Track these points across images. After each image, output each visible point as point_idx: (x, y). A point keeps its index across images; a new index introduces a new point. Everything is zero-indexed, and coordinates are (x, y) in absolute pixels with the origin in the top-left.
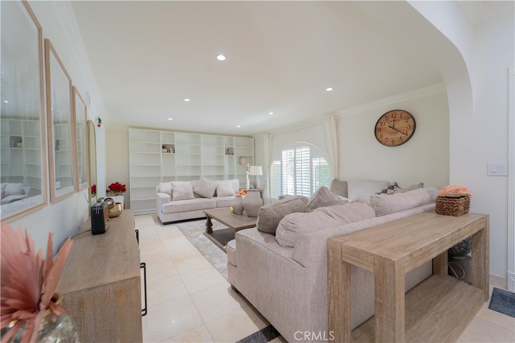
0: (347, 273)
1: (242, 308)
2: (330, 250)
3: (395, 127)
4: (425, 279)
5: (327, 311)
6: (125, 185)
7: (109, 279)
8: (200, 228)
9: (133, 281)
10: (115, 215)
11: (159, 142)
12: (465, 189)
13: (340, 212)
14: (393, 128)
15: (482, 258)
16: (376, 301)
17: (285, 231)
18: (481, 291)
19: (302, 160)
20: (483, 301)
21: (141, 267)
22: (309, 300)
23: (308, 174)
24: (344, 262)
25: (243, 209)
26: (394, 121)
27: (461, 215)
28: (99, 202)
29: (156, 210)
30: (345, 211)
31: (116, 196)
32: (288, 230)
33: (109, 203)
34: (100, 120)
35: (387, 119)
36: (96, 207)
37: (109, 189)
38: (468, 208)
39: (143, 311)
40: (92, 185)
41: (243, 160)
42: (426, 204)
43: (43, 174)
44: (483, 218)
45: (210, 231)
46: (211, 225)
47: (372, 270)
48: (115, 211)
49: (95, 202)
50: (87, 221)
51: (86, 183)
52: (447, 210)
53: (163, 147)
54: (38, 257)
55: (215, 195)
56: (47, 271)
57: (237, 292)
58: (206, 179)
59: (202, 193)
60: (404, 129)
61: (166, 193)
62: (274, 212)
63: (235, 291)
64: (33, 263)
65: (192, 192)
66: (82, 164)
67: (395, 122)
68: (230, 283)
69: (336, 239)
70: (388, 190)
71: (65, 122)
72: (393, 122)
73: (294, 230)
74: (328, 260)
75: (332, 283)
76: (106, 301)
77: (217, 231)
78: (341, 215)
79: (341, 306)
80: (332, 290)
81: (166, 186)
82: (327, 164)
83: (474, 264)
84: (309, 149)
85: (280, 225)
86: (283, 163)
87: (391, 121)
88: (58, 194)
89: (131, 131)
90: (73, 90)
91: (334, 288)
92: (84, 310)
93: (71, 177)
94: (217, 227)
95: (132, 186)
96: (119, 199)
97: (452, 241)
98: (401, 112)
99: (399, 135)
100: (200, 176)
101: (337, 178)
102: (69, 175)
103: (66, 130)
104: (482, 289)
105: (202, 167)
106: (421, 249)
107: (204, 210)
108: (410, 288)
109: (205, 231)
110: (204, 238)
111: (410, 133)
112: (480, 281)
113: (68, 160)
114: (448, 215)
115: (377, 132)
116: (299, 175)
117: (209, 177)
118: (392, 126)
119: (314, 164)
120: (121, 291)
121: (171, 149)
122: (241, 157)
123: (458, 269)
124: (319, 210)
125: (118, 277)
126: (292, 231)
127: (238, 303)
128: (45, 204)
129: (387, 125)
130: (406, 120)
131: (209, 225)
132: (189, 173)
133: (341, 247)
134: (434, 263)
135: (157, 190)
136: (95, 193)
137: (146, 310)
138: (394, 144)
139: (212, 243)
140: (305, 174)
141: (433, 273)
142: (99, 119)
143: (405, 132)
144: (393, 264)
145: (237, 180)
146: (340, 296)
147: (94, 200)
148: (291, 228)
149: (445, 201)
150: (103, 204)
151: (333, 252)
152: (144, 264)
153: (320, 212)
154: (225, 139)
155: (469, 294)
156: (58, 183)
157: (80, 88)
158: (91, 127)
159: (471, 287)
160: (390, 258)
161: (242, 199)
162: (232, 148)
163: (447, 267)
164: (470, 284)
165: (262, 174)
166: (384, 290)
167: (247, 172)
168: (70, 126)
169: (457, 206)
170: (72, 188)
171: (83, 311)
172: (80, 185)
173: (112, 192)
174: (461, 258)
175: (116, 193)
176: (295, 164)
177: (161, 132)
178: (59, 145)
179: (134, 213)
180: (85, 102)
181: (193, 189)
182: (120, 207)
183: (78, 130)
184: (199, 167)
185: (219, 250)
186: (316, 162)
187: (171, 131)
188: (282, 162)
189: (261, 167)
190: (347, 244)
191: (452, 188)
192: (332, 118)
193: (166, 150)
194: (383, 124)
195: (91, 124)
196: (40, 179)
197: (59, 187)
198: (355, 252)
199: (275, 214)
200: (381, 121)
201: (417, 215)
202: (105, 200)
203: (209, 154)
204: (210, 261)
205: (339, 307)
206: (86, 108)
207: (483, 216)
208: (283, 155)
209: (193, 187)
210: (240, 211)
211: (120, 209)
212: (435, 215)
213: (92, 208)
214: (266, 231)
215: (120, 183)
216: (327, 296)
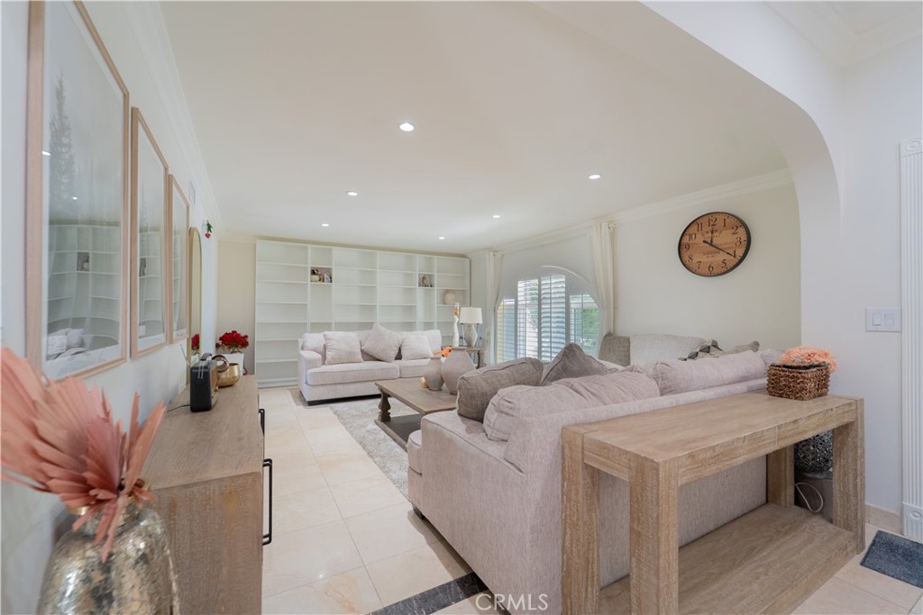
0: (594, 485)
1: (429, 544)
2: (567, 446)
3: (714, 243)
4: (752, 511)
5: (560, 548)
6: (246, 337)
7: (214, 474)
8: (370, 413)
9: (250, 479)
10: (228, 383)
11: (306, 263)
12: (826, 355)
13: (596, 386)
14: (711, 245)
15: (851, 475)
16: (631, 529)
17: (496, 415)
18: (848, 534)
19: (551, 298)
20: (852, 552)
21: (264, 465)
22: (529, 526)
23: (562, 322)
24: (587, 467)
25: (442, 381)
26: (712, 233)
27: (810, 398)
28: (203, 359)
29: (296, 381)
30: (603, 386)
31: (231, 353)
32: (502, 412)
33: (220, 363)
34: (209, 227)
35: (700, 227)
36: (198, 368)
37: (220, 342)
38: (826, 386)
39: (265, 537)
40: (193, 335)
41: (450, 297)
42: (756, 378)
43: (121, 315)
44: (850, 404)
45: (385, 417)
46: (389, 407)
47: (627, 479)
48: (228, 376)
49: (197, 361)
50: (182, 393)
51: (184, 331)
52: (786, 389)
53: (313, 272)
54: (118, 427)
55: (399, 357)
56: (132, 444)
57: (423, 518)
58: (383, 329)
59: (376, 352)
60: (729, 246)
61: (315, 350)
62: (484, 384)
63: (421, 517)
64: (112, 434)
65: (359, 350)
66: (178, 300)
67: (715, 234)
68: (412, 503)
69: (576, 429)
70: (701, 354)
71: (156, 229)
72: (710, 234)
73: (510, 412)
74: (563, 463)
75: (569, 500)
76: (208, 507)
77: (398, 417)
78: (596, 392)
79: (581, 538)
80: (568, 513)
81: (314, 339)
82: (595, 305)
83: (837, 486)
84: (564, 280)
85: (490, 404)
86: (520, 303)
87: (707, 232)
88: (142, 345)
89: (261, 245)
90: (169, 180)
91: (571, 510)
92: (176, 517)
93: (161, 320)
94: (398, 410)
95: (259, 338)
96: (236, 358)
97: (779, 440)
98: (724, 217)
99: (722, 256)
100: (372, 323)
101: (612, 331)
102: (159, 318)
103: (157, 241)
104: (851, 530)
105: (378, 308)
106: (713, 448)
107: (379, 383)
108: (720, 524)
109: (377, 417)
110: (375, 430)
111: (740, 253)
112: (848, 515)
113: (158, 292)
114: (788, 397)
115: (683, 250)
116: (546, 325)
117: (389, 325)
118: (709, 241)
119: (572, 306)
120: (230, 493)
121: (325, 276)
122: (447, 292)
123: (813, 496)
124: (560, 383)
125: (228, 472)
126: (508, 414)
127: (423, 537)
128: (122, 359)
129: (699, 239)
130: (733, 231)
131: (385, 407)
132: (355, 318)
133: (583, 442)
134: (770, 483)
135: (300, 346)
136: (198, 348)
137: (270, 535)
138: (711, 272)
139: (388, 437)
140: (558, 322)
141: (767, 501)
142: (208, 225)
143: (732, 252)
144: (656, 468)
145: (438, 331)
146: (580, 523)
147: (195, 359)
148: (506, 410)
149: (782, 373)
150: (209, 364)
151: (570, 449)
152: (270, 461)
153: (561, 386)
154: (419, 259)
155: (826, 538)
156: (143, 328)
157: (181, 179)
158: (196, 237)
159: (831, 526)
160: (651, 458)
161: (441, 363)
162: (431, 276)
163: (793, 491)
164: (831, 521)
165: (481, 322)
166: (644, 510)
167: (456, 317)
168: (163, 234)
169: (802, 382)
170: (161, 337)
171: (174, 520)
172: (175, 333)
173: (226, 347)
174: (818, 476)
175: (231, 350)
176: (540, 305)
177: (310, 246)
178: (145, 267)
179: (259, 383)
180: (188, 199)
181: (361, 346)
182: (237, 371)
183: (175, 244)
184: (373, 308)
185: (399, 450)
186: (575, 302)
187: (327, 245)
188: (516, 301)
189: (479, 310)
190: (593, 436)
191: (803, 352)
192: (605, 226)
193: (316, 277)
194: (693, 236)
195: (195, 233)
196: (118, 323)
197: (144, 334)
198: (604, 448)
199: (486, 388)
200: (689, 231)
201: (733, 396)
202: (213, 359)
203: (390, 286)
204: (383, 468)
205: (578, 540)
206: (188, 208)
207: (849, 401)
208: (519, 289)
209: (361, 342)
210: (437, 384)
211: (236, 374)
212: (768, 396)
213: (192, 368)
214: (470, 416)
215: (238, 332)
216: (560, 523)
